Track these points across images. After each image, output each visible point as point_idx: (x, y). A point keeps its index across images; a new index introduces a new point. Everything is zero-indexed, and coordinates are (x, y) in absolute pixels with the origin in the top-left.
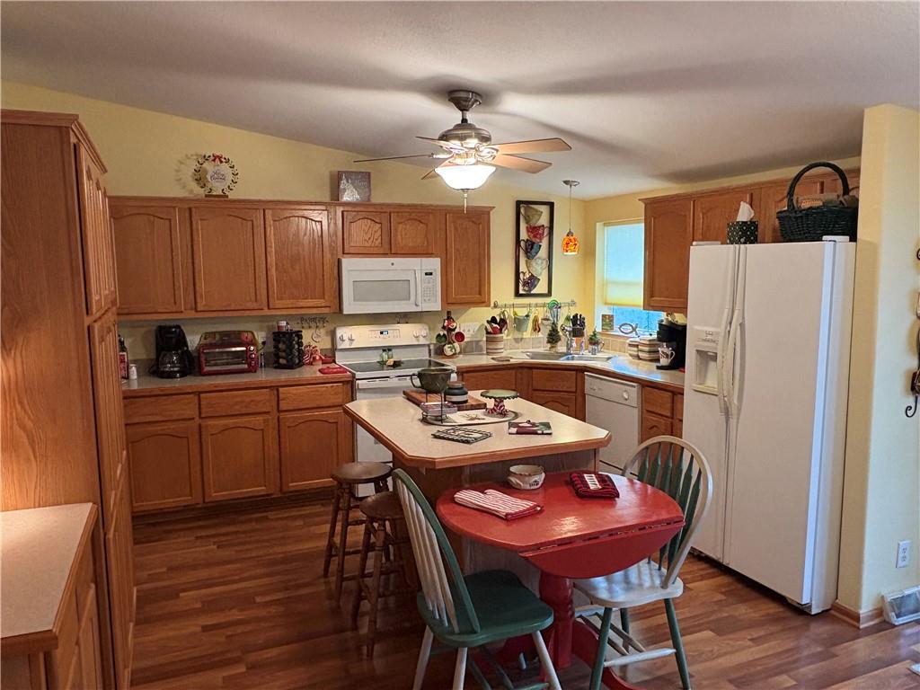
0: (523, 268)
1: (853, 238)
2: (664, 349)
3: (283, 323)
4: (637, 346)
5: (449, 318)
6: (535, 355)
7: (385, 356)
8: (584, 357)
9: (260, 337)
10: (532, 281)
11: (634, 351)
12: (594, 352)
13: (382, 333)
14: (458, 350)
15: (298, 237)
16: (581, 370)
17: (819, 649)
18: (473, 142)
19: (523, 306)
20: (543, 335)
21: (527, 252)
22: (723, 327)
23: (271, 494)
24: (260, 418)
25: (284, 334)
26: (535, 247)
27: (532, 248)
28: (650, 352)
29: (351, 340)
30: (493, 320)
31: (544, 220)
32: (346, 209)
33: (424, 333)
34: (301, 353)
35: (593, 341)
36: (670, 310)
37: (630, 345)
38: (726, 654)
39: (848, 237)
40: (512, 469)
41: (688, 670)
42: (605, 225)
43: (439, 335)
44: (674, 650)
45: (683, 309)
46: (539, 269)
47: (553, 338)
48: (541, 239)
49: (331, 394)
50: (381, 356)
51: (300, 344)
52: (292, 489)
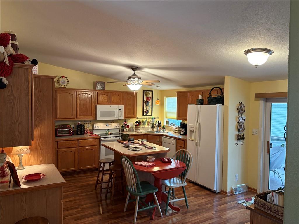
0: (145, 108)
1: (223, 105)
2: (182, 130)
3: (80, 122)
4: (175, 129)
5: (125, 121)
6: (148, 132)
7: (108, 132)
8: (161, 132)
9: (72, 126)
10: (147, 112)
11: (174, 130)
12: (164, 131)
13: (107, 125)
14: (128, 130)
15: (85, 99)
16: (161, 135)
17: (217, 199)
18: (136, 79)
19: (144, 118)
20: (150, 126)
21: (146, 104)
22: (196, 124)
23: (76, 170)
24: (74, 148)
25: (79, 125)
26: (148, 102)
27: (147, 103)
28: (178, 131)
29: (98, 127)
30: (137, 122)
31: (150, 95)
32: (99, 92)
33: (118, 125)
34: (84, 131)
35: (164, 128)
36: (183, 120)
37: (173, 129)
38: (196, 201)
39: (222, 104)
40: (147, 157)
41: (188, 204)
42: (167, 97)
43: (122, 126)
44: (185, 199)
45: (186, 120)
46: (149, 108)
47: (153, 127)
48: (150, 100)
49: (93, 142)
50: (106, 132)
51: (84, 128)
52: (82, 169)
